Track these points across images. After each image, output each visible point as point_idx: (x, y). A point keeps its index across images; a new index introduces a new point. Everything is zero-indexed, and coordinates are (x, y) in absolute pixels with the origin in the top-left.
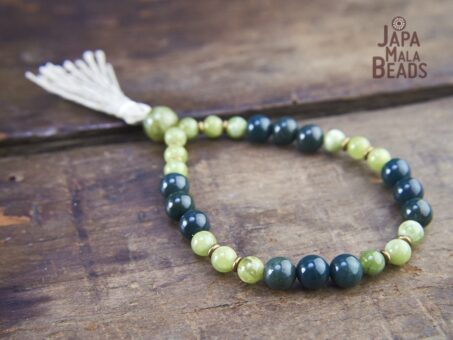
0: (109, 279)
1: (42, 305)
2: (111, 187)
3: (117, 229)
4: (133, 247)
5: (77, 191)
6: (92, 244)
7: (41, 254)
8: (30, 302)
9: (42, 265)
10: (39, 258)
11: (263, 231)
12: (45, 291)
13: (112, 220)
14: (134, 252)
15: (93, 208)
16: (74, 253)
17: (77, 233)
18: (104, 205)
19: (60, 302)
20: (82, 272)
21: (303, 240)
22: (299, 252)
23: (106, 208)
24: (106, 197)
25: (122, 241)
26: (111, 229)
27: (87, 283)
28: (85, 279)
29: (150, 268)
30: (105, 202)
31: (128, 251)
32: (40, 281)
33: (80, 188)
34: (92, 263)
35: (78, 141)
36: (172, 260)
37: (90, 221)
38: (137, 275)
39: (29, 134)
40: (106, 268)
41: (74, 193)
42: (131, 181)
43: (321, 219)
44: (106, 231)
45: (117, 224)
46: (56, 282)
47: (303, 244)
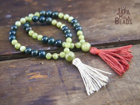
0: (72, 95)
1: (55, 102)
2: (68, 67)
3: (72, 80)
4: (77, 86)
5: (59, 68)
6: (66, 84)
7: (52, 87)
8: (52, 101)
9: (53, 90)
10: (52, 88)
11: (113, 83)
12: (55, 98)
13: (70, 77)
14: (77, 87)
15: (64, 73)
16: (61, 87)
17: (61, 81)
18: (67, 72)
20: (64, 93)
21: (125, 86)
22: (124, 90)
23: (68, 74)
24: (67, 70)
25: (73, 84)
26: (70, 80)
27: (66, 96)
28: (65, 95)
29: (82, 92)
31: (75, 87)
32: (53, 95)
33: (60, 67)
34: (66, 90)
38: (79, 94)
40: (70, 92)
41: (58, 68)
43: (129, 80)
44: (69, 80)
45: (72, 79)
46: (58, 95)
47: (125, 87)
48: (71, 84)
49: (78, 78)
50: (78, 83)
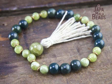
1: (15, 69)
2: (35, 29)
8: (11, 68)
11: (86, 45)
12: (16, 64)
15: (30, 36)
17: (25, 44)
18: (33, 35)
19: (21, 68)
23: (34, 36)
24: (34, 32)
29: (49, 57)
30: (34, 34)
35: (24, 12)
36: (56, 55)
37: (29, 40)
38: (45, 59)
39: (8, 9)
42: (42, 27)
46: (19, 61)
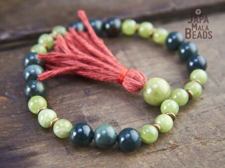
48: (71, 111)
49: (88, 96)
50: (89, 106)
